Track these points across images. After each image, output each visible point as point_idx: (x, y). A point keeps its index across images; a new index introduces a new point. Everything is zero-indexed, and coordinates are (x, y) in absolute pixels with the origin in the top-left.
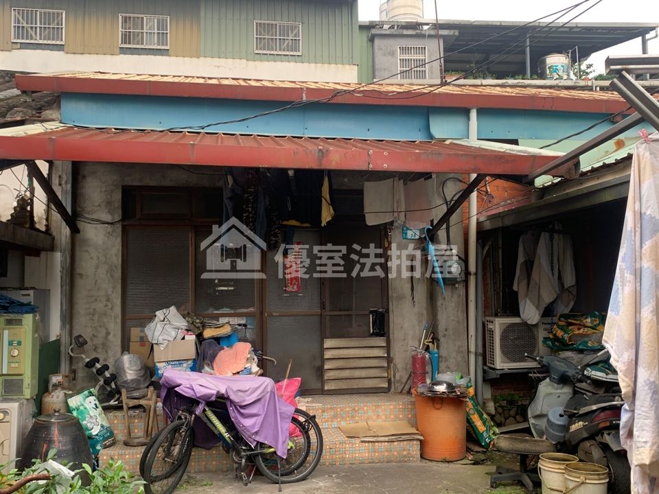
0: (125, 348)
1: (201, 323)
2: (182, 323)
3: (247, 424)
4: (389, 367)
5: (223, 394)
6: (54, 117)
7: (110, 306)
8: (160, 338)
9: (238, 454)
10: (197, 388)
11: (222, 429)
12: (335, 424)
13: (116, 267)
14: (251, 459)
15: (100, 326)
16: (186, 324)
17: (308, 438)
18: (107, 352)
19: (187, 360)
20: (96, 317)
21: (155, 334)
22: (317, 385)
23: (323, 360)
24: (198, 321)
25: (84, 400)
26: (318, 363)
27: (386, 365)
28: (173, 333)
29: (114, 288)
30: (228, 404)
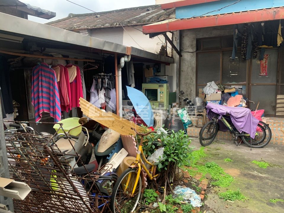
0: (197, 95)
1: (224, 87)
2: (217, 87)
3: (238, 125)
5: (229, 113)
6: (173, 17)
7: (192, 81)
8: (208, 92)
9: (235, 135)
10: (219, 110)
11: (228, 125)
12: (279, 129)
13: (194, 68)
14: (240, 137)
15: (189, 88)
16: (218, 88)
17: (265, 132)
18: (191, 96)
19: (218, 100)
20: (187, 85)
21: (207, 91)
22: (273, 113)
23: (276, 103)
24: (222, 86)
25: (183, 111)
26: (273, 105)
28: (213, 91)
29: (193, 75)
30: (231, 117)
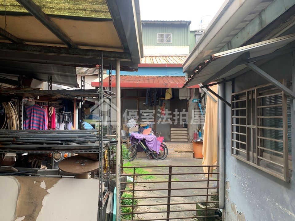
1: (140, 123)
3: (150, 146)
4: (188, 136)
5: (144, 138)
8: (130, 126)
9: (148, 153)
10: (139, 137)
11: (144, 147)
12: (172, 149)
14: (151, 154)
16: (136, 123)
17: (165, 150)
19: (137, 131)
22: (169, 140)
23: (171, 134)
26: (169, 134)
27: (187, 135)
28: (133, 125)
30: (146, 141)
